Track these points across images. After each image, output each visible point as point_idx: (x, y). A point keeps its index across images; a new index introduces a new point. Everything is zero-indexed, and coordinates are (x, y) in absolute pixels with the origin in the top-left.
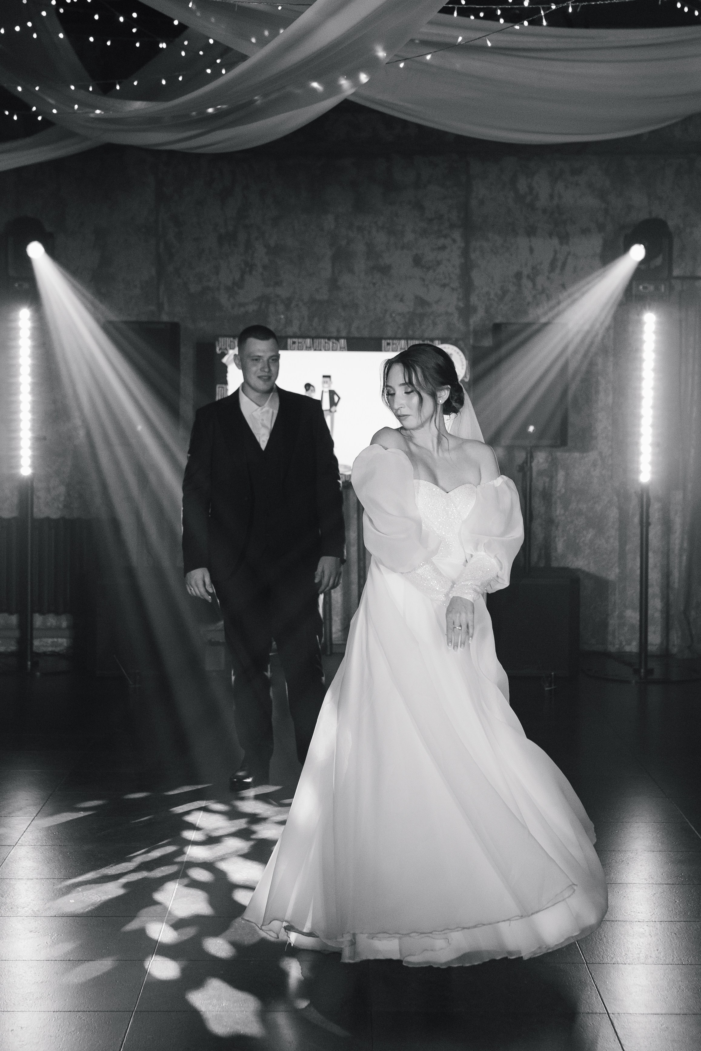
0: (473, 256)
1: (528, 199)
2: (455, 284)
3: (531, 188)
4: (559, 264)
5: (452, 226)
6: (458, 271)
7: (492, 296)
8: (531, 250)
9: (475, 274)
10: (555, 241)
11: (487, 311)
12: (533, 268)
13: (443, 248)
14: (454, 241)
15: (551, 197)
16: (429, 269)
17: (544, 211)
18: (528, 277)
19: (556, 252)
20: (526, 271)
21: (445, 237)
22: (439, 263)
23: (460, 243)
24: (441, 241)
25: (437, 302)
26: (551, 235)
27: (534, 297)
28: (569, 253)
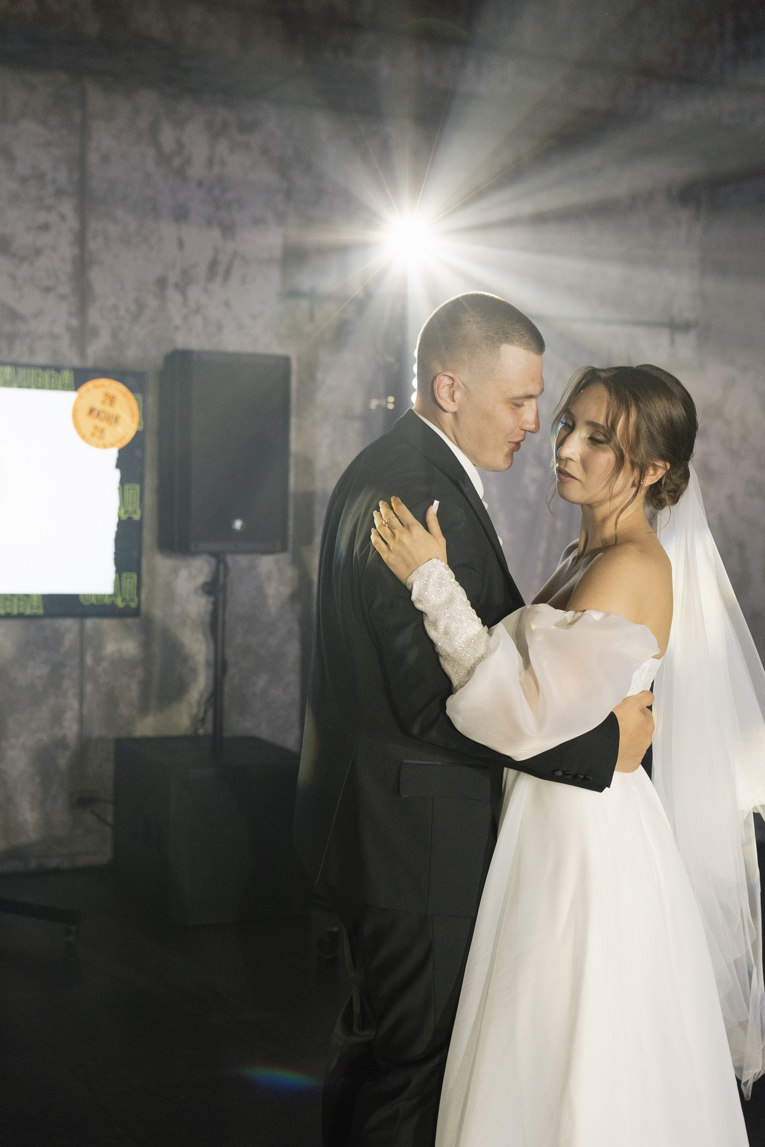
0: (92, 245)
1: (177, 162)
2: (65, 288)
3: (180, 145)
4: (221, 269)
5: (59, 193)
6: (68, 268)
7: (122, 312)
8: (181, 244)
9: (95, 275)
10: (216, 233)
11: (114, 335)
12: (184, 273)
13: (45, 227)
14: (63, 218)
15: (210, 163)
16: (22, 260)
17: (200, 184)
18: (177, 285)
19: (216, 250)
20: (173, 277)
21: (50, 209)
22: (38, 252)
23: (73, 222)
24: (42, 217)
25: (37, 315)
26: (209, 223)
27: (185, 318)
28: (235, 254)
